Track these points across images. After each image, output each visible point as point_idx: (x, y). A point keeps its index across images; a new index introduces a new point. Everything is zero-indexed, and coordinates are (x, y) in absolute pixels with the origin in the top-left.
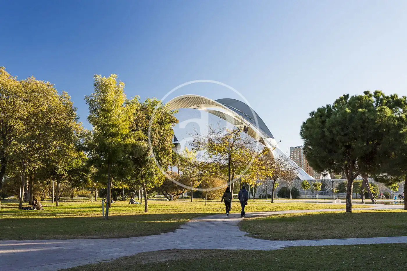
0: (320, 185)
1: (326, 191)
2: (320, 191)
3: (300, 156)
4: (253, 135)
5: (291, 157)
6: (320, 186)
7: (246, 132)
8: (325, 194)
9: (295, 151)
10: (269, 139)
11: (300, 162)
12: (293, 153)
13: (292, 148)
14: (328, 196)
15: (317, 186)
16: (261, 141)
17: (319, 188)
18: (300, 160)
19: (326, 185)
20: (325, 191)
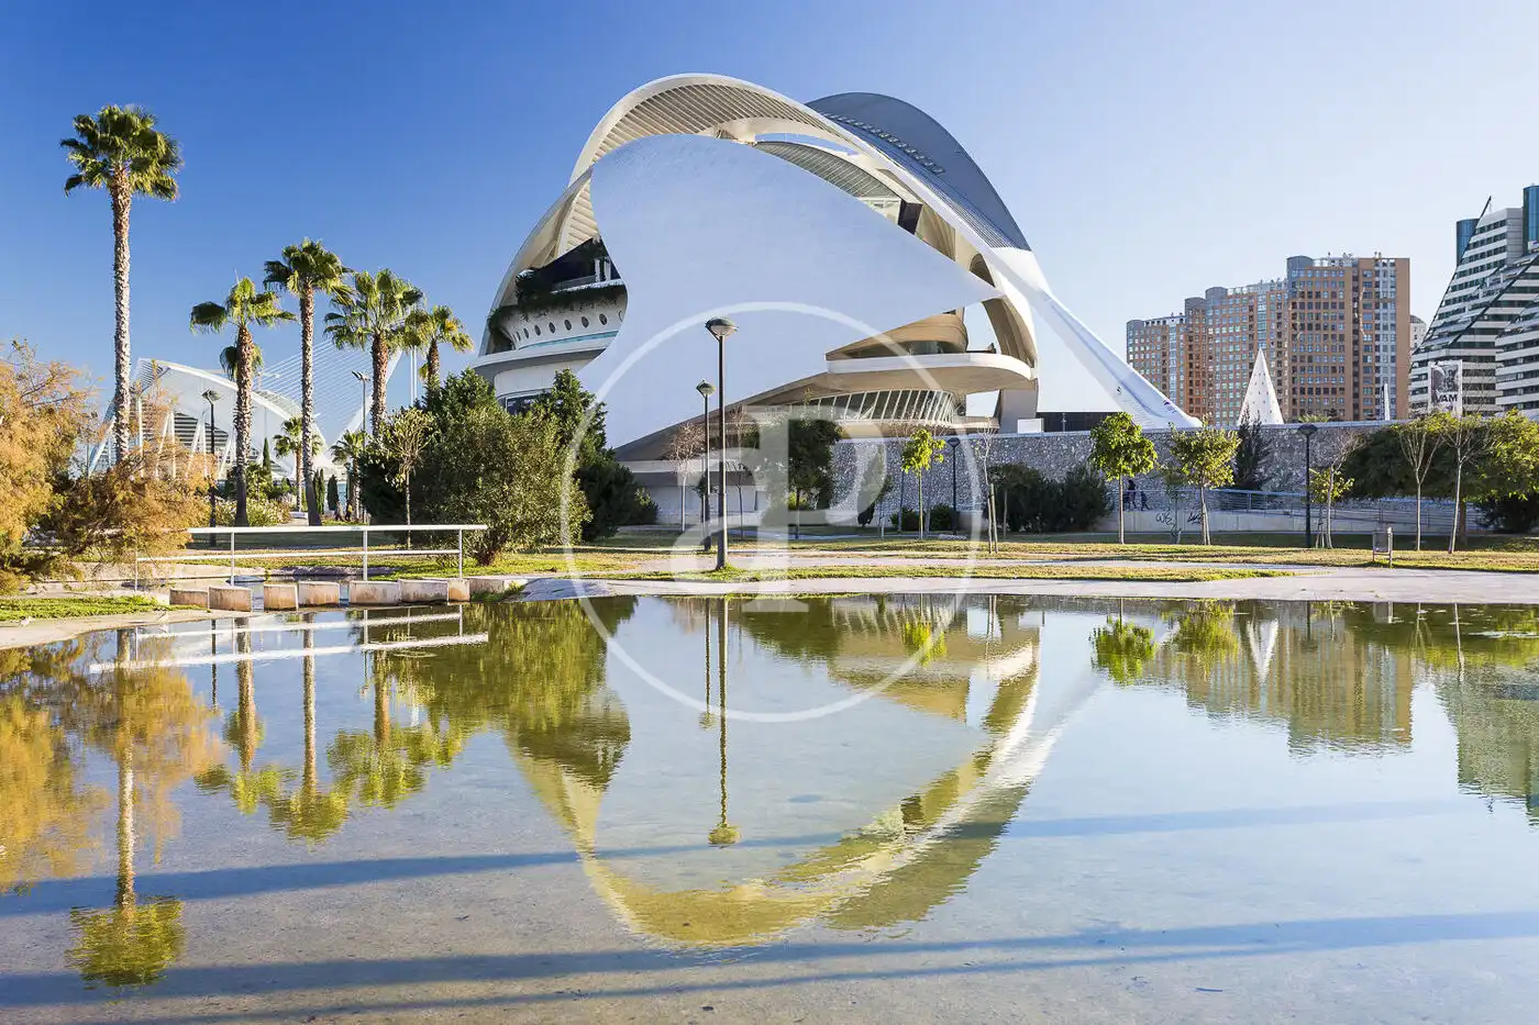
0: (1225, 446)
1: (1266, 491)
2: (1227, 486)
3: (1164, 355)
4: (943, 242)
5: (1131, 357)
6: (1230, 454)
7: (912, 230)
8: (1257, 503)
9: (1145, 337)
10: (1009, 254)
11: (1164, 379)
12: (1140, 344)
13: (1134, 326)
14: (1278, 518)
15: (1209, 456)
16: (980, 269)
17: (1221, 468)
18: (1164, 371)
19: (1266, 453)
20: (1258, 486)
